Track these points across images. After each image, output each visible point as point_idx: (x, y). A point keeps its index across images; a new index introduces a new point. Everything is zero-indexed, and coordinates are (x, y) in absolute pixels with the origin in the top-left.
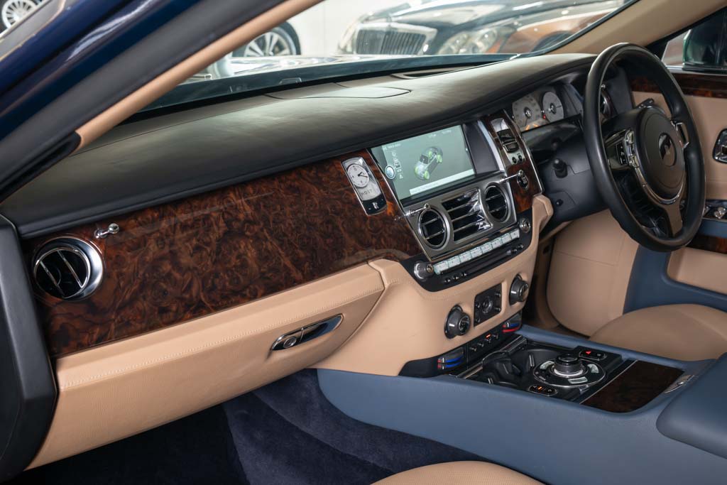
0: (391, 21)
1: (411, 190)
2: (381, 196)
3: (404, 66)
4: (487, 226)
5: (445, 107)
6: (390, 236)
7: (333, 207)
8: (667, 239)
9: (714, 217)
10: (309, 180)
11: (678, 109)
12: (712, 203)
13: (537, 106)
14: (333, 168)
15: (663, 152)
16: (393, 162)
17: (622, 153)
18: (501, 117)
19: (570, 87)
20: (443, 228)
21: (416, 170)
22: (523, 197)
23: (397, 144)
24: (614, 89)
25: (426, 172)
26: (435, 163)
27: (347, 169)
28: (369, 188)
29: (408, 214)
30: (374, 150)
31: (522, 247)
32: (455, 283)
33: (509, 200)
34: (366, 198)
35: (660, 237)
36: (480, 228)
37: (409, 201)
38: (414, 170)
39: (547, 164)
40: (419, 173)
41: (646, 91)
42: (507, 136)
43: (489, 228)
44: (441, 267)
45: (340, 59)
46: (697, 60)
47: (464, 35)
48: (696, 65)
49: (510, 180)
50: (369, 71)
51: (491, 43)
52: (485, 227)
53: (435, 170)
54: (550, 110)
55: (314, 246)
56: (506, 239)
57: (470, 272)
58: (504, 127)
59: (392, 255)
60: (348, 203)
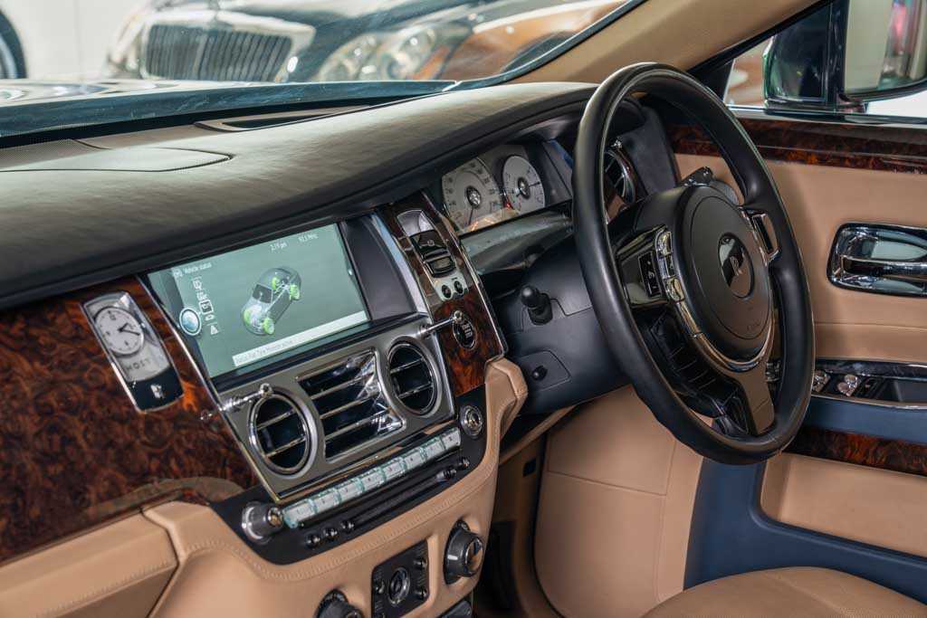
0: (218, 9)
1: (235, 358)
2: (170, 371)
3: (223, 105)
4: (396, 424)
5: (299, 190)
6: (188, 452)
7: (63, 397)
8: (745, 439)
9: (839, 393)
10: (9, 342)
11: (754, 187)
12: (834, 367)
13: (492, 185)
14: (64, 316)
15: (730, 274)
16: (196, 302)
17: (650, 273)
18: (418, 207)
19: (553, 145)
20: (303, 432)
21: (246, 315)
22: (465, 364)
23: (205, 265)
24: (640, 150)
25: (267, 320)
26: (286, 301)
27: (95, 318)
28: (142, 356)
29: (228, 406)
30: (155, 278)
31: (466, 463)
32: (329, 543)
33: (437, 372)
34: (137, 376)
35: (734, 435)
36: (380, 429)
37: (231, 380)
38: (242, 316)
39: (512, 298)
40: (252, 321)
41: (700, 153)
42: (431, 243)
43: (397, 428)
44: (298, 513)
45: (115, 88)
46: (792, 95)
47: (370, 39)
48: (789, 104)
49: (440, 332)
50: (153, 115)
51: (424, 56)
52: (390, 427)
53: (284, 315)
54: (517, 190)
55: (19, 482)
56: (434, 449)
57: (362, 519)
58: (425, 225)
59: (195, 494)
60: (98, 388)
